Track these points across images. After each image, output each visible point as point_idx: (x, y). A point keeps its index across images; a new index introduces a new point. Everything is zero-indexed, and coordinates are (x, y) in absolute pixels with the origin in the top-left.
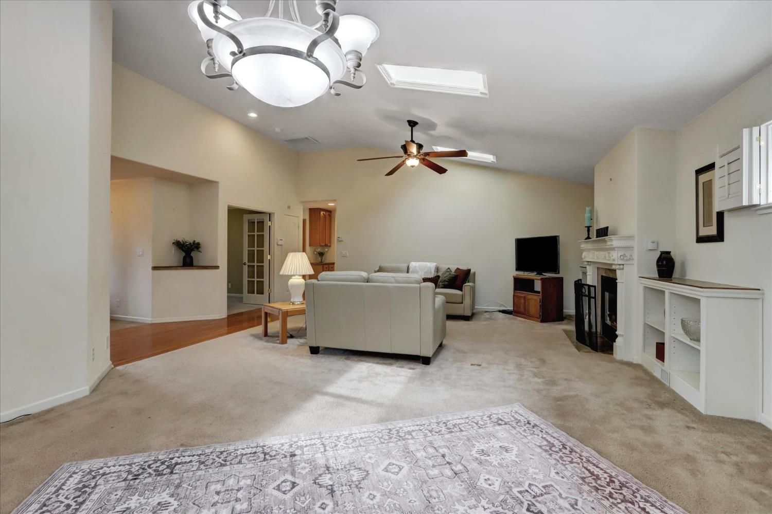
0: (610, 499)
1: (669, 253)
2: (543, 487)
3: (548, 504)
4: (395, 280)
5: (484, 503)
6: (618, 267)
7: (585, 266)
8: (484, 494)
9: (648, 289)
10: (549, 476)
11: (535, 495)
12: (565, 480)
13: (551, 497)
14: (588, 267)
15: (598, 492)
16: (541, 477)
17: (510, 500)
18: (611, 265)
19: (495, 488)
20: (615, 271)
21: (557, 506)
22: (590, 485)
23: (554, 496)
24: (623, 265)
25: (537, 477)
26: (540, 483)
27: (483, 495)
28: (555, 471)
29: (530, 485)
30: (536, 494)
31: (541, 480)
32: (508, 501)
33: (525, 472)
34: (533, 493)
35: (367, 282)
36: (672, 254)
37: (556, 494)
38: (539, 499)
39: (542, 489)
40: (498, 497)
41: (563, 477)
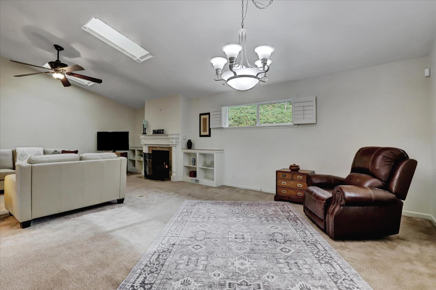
1: (191, 140)
4: (102, 157)
6: (172, 146)
7: (142, 147)
9: (185, 153)
14: (144, 147)
18: (170, 145)
20: (171, 148)
24: (176, 145)
35: (80, 160)
36: (192, 141)
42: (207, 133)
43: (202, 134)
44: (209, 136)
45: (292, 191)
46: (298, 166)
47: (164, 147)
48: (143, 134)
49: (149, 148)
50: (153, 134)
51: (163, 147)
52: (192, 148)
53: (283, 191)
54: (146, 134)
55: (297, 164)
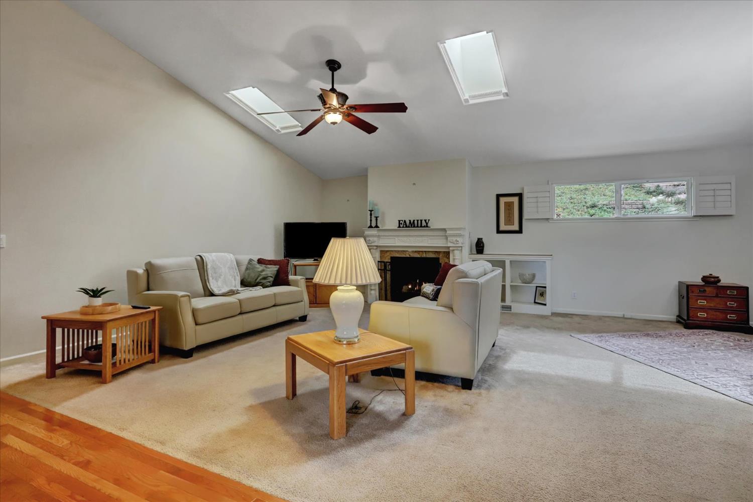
42: (516, 227)
43: (503, 227)
44: (520, 231)
45: (718, 313)
46: (718, 277)
47: (425, 251)
48: (369, 228)
49: (381, 254)
50: (399, 227)
51: (422, 251)
52: (484, 253)
53: (701, 313)
54: (378, 227)
55: (715, 274)
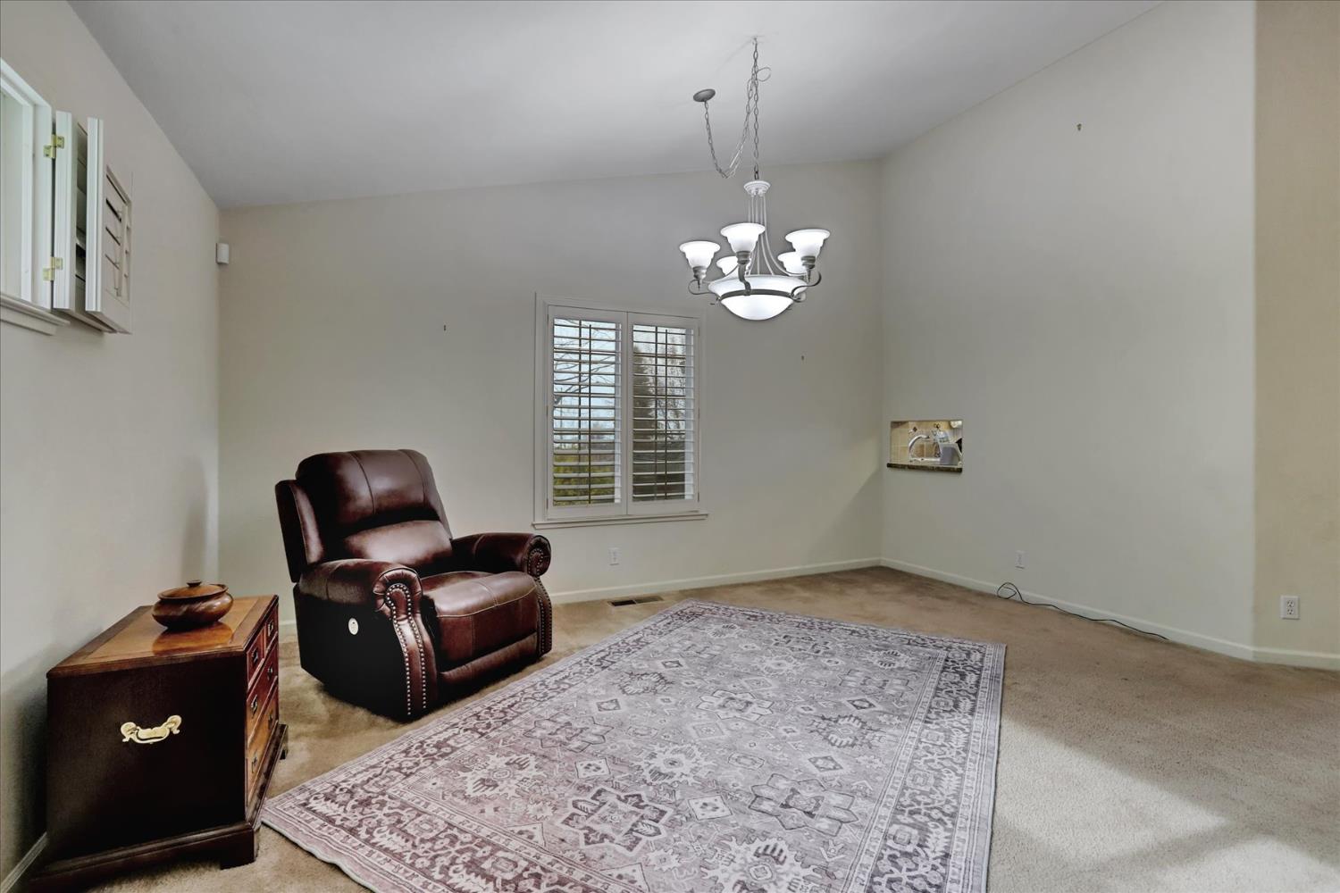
0: (540, 871)
2: (640, 839)
3: (621, 816)
5: (691, 780)
8: (699, 789)
10: (640, 863)
11: (644, 821)
12: (615, 873)
13: (622, 829)
15: (560, 876)
16: (653, 856)
17: (667, 797)
19: (697, 803)
21: (609, 819)
22: (572, 884)
23: (619, 832)
25: (657, 853)
26: (647, 842)
27: (700, 787)
28: (637, 884)
29: (659, 832)
30: (643, 824)
31: (649, 851)
32: (668, 795)
33: (680, 854)
34: (647, 821)
37: (619, 838)
38: (635, 819)
39: (640, 836)
40: (682, 793)
41: (620, 877)
